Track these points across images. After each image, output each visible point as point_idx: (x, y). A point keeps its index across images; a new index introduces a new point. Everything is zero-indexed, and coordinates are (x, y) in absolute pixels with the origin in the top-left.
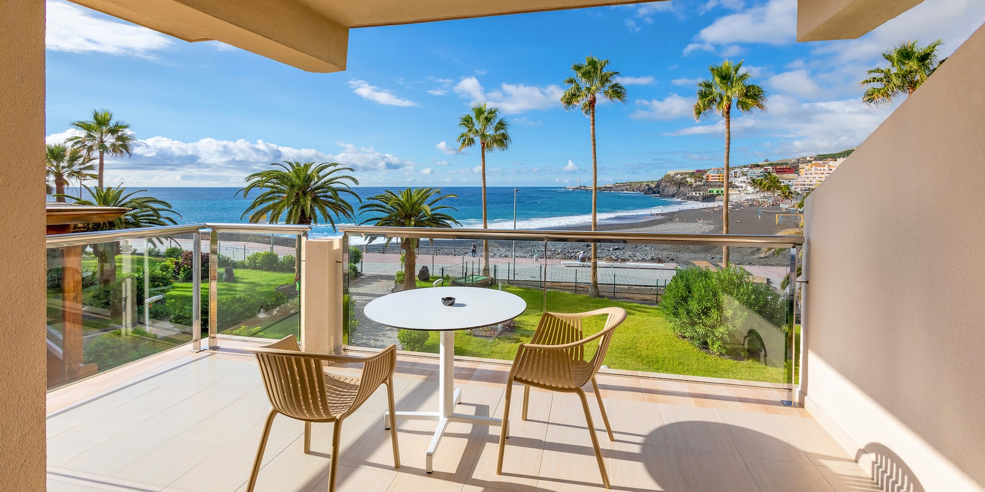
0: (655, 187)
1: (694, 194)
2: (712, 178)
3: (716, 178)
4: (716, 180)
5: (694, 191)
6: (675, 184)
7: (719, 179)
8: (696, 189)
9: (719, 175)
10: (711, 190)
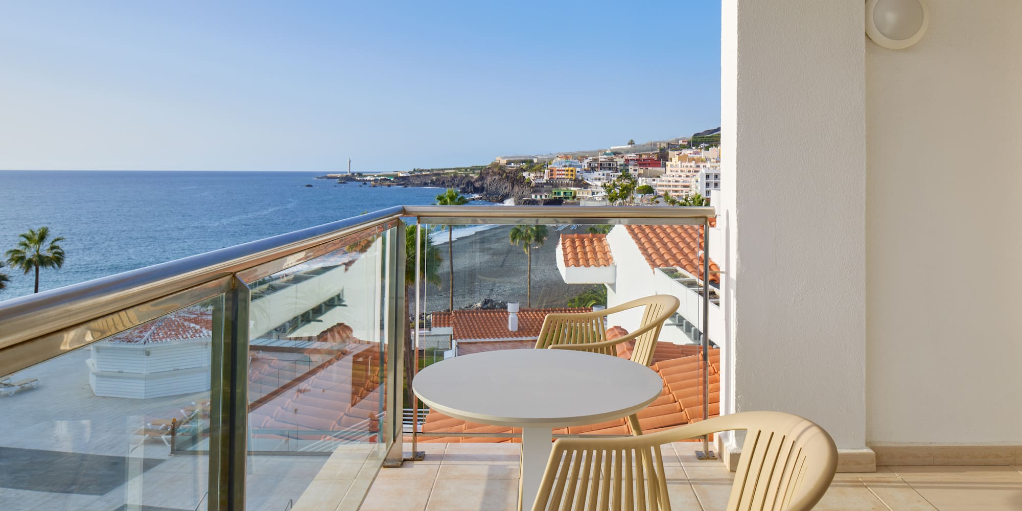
0: (477, 181)
1: (533, 197)
2: (558, 172)
3: (563, 172)
4: (563, 176)
5: (534, 192)
6: (507, 177)
7: (567, 175)
8: (536, 188)
9: (567, 168)
10: (556, 191)
